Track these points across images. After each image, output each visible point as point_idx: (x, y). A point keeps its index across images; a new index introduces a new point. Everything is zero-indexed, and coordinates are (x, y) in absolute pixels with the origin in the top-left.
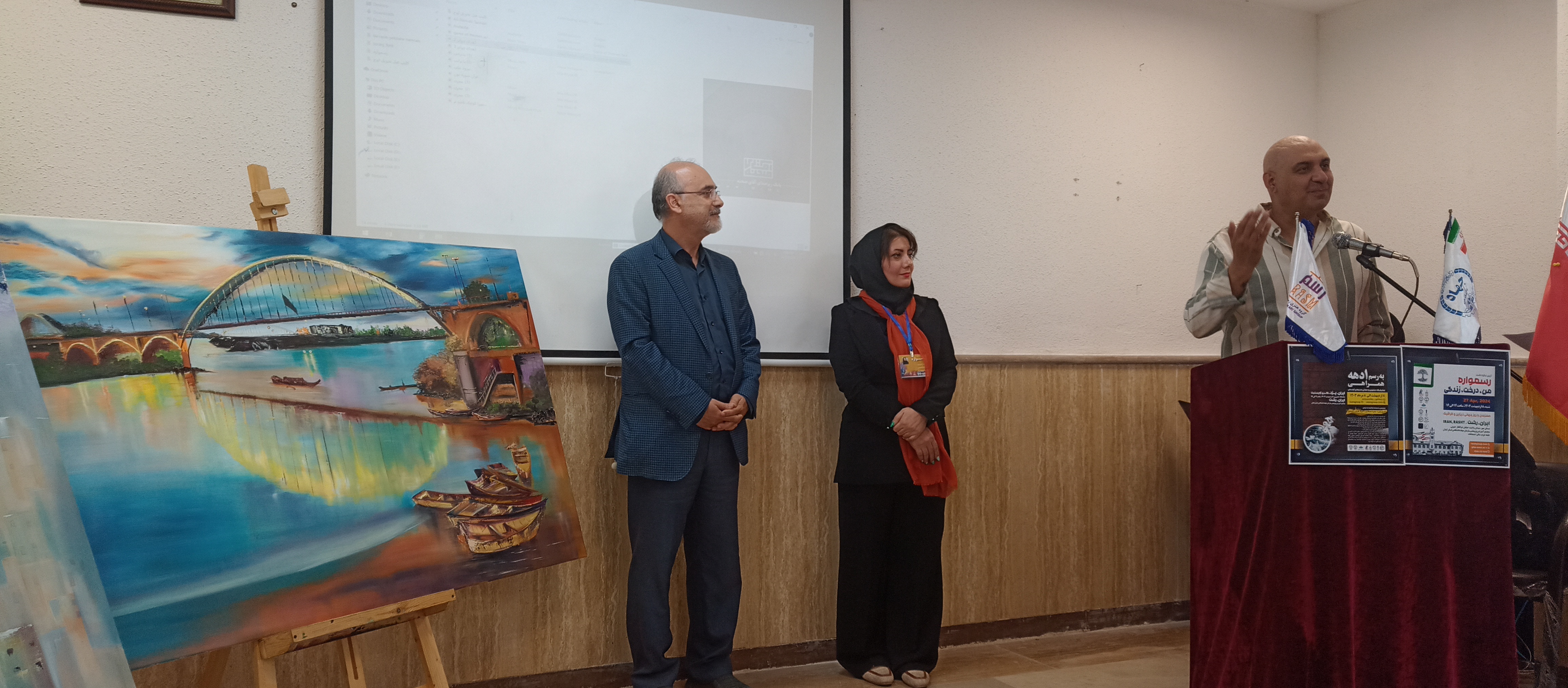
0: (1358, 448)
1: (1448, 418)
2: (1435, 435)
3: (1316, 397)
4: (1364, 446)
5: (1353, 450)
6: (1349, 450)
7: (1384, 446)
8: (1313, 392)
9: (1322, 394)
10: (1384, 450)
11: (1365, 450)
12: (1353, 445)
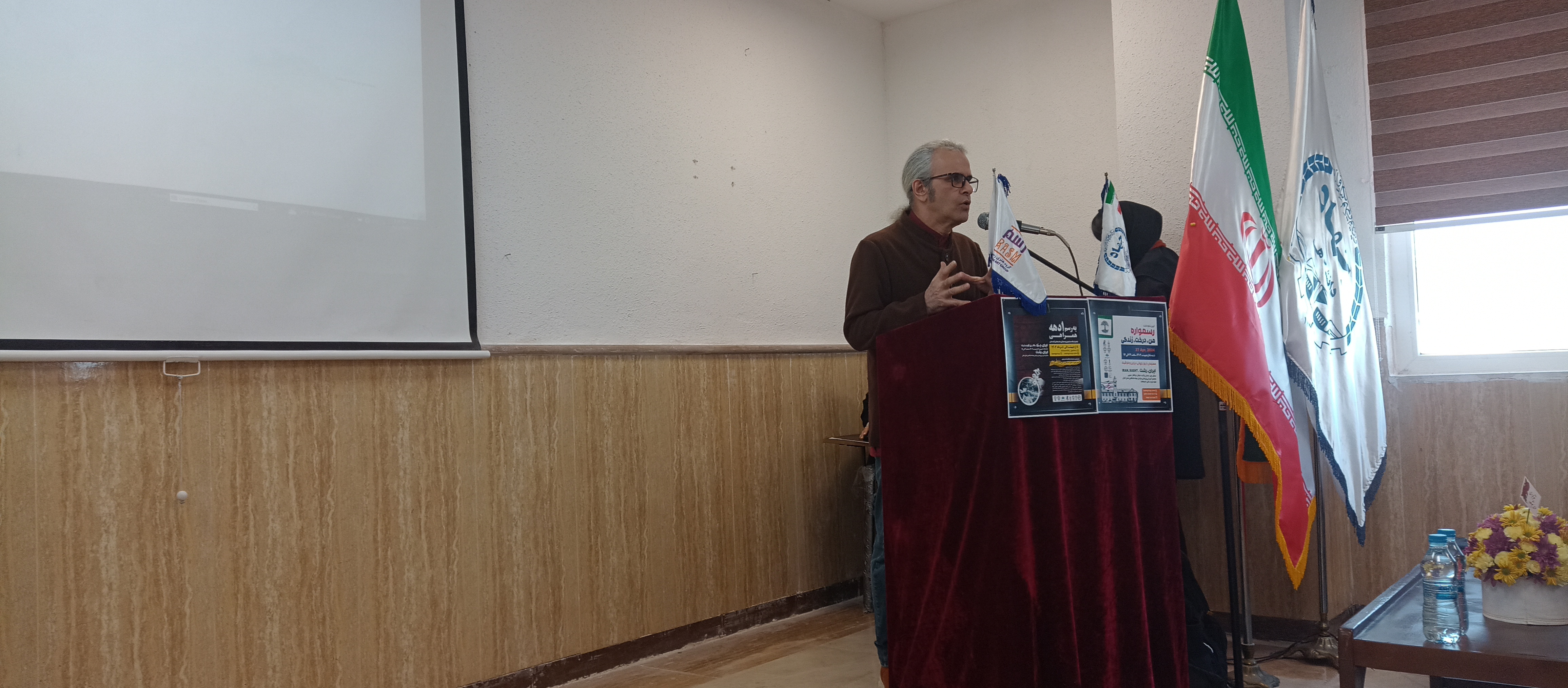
0: (1061, 399)
1: (1126, 367)
2: (1117, 384)
3: (1027, 350)
4: (1065, 396)
5: (1057, 401)
6: (1054, 401)
7: (1081, 395)
8: (1023, 344)
9: (1030, 346)
10: (1081, 400)
11: (1066, 401)
12: (1057, 396)
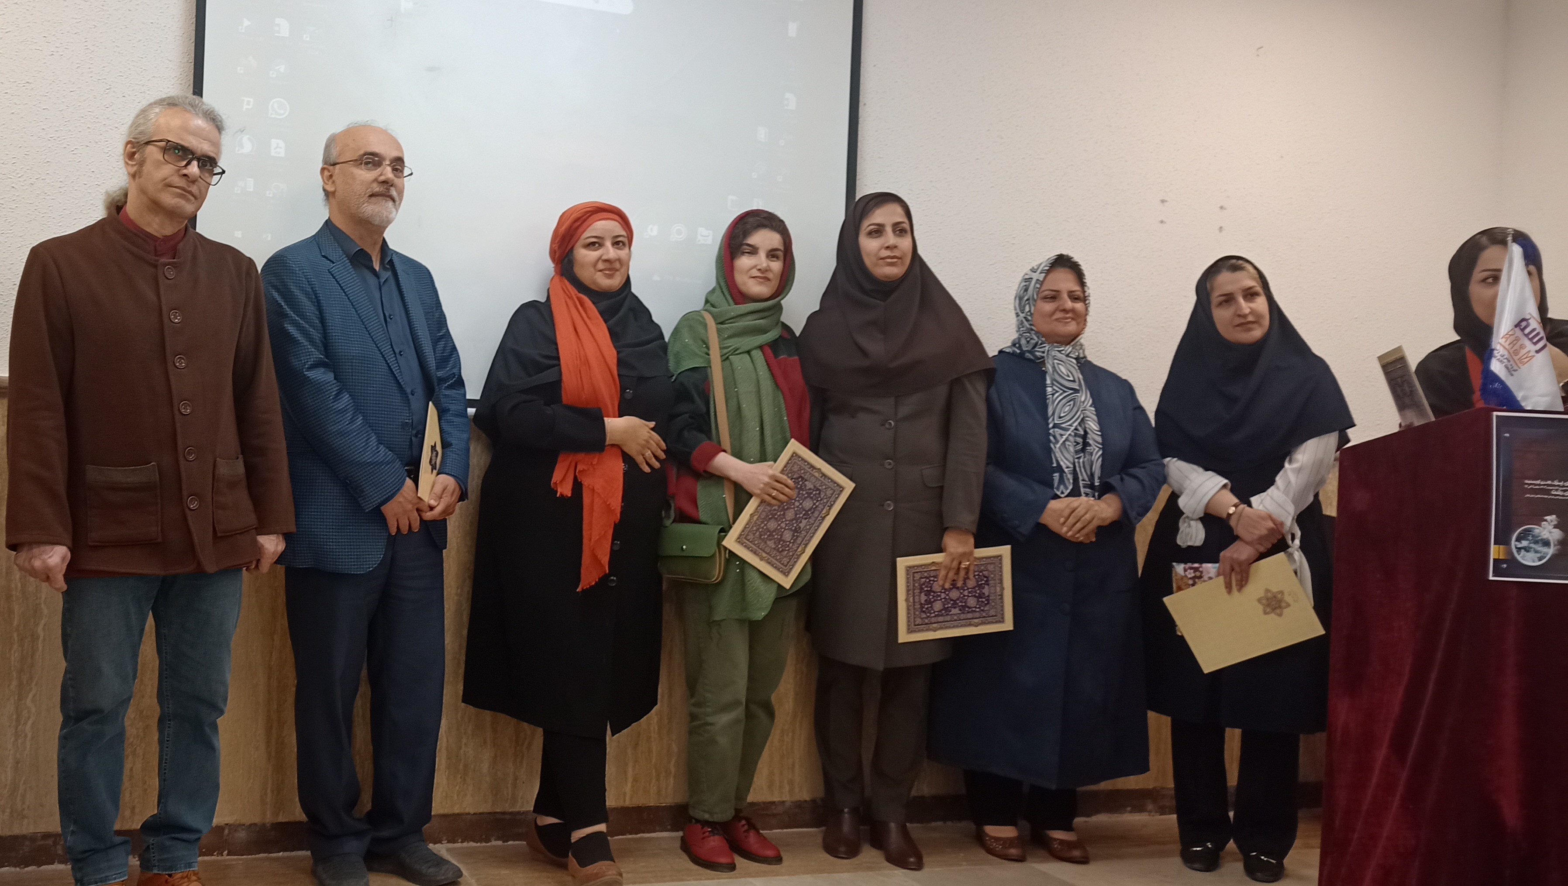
3: (1532, 488)
8: (1529, 479)
9: (1542, 483)
